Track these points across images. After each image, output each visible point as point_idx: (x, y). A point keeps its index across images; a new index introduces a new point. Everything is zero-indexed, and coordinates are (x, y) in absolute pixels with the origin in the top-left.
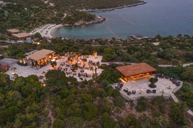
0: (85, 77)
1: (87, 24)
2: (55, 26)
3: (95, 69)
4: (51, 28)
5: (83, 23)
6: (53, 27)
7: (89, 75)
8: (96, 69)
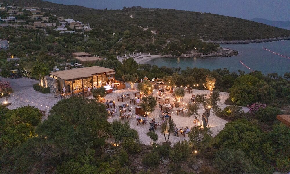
0: (167, 133)
1: (203, 56)
2: (149, 56)
3: (204, 114)
4: (141, 58)
5: (196, 55)
6: (145, 57)
7: (182, 131)
8: (207, 114)
